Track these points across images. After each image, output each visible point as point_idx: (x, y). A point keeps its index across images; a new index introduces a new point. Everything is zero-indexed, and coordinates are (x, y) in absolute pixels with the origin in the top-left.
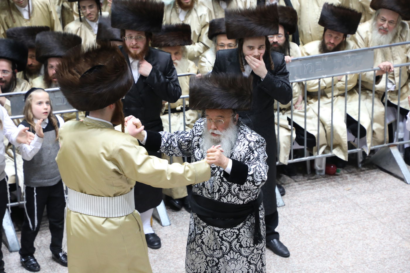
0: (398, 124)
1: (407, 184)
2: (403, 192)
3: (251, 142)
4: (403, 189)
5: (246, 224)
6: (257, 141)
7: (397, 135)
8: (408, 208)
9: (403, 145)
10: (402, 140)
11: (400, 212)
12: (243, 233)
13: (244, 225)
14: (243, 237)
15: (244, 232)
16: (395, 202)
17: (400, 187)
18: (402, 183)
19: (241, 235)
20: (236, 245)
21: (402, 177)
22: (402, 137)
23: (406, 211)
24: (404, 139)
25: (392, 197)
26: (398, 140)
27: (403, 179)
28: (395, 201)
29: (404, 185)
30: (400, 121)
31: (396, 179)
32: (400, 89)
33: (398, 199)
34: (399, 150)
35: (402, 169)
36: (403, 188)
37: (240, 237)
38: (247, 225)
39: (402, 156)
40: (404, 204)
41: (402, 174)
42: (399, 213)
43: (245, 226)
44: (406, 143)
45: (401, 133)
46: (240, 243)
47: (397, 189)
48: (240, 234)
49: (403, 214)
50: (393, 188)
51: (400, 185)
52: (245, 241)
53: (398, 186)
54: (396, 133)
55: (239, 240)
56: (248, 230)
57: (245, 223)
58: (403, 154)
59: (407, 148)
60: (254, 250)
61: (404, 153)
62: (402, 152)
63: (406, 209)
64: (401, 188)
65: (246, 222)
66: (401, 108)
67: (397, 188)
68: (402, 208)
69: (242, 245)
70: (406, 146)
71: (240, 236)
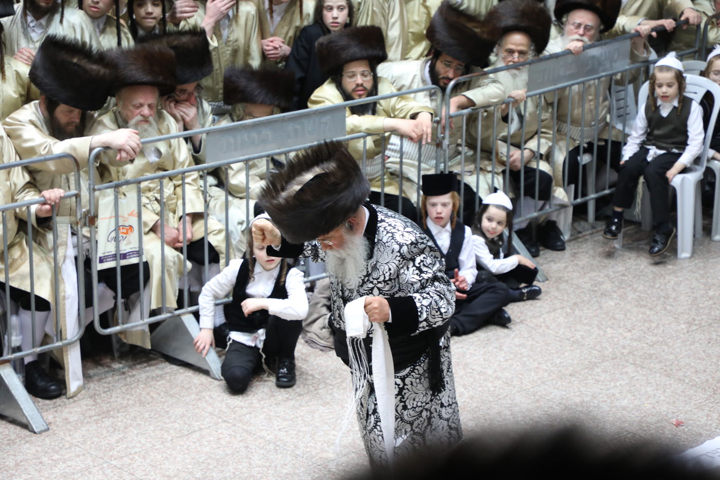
0: (8, 320)
1: (35, 433)
2: (28, 451)
3: (403, 245)
4: (28, 445)
5: (416, 371)
6: (412, 243)
7: (10, 341)
9: (22, 359)
10: (19, 349)
12: (409, 387)
13: (413, 371)
14: (410, 393)
15: (412, 384)
16: (14, 472)
17: (20, 441)
18: (25, 432)
19: (407, 389)
20: (398, 406)
21: (24, 421)
22: (18, 344)
24: (23, 348)
25: (7, 464)
26: (10, 351)
27: (26, 426)
28: (12, 470)
29: (28, 436)
30: (12, 314)
31: (12, 427)
32: (6, 249)
33: (17, 465)
34: (15, 369)
36: (27, 442)
37: (405, 394)
38: (417, 373)
39: (22, 380)
40: (30, 474)
41: (24, 415)
43: (413, 374)
44: (28, 355)
45: (16, 336)
46: (405, 402)
47: (16, 446)
48: (406, 387)
50: (9, 444)
51: (20, 437)
52: (412, 399)
53: (17, 440)
54: (6, 337)
55: (404, 398)
56: (418, 380)
57: (414, 369)
58: (23, 377)
59: (30, 364)
60: (422, 411)
61: (24, 374)
62: (20, 373)
64: (23, 442)
65: (416, 368)
66: (12, 288)
67: (14, 443)
69: (407, 406)
70: (27, 360)
71: (404, 391)
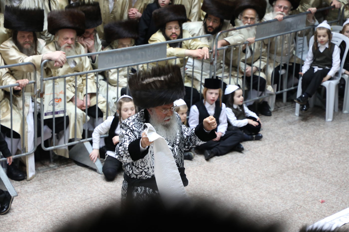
8: (11, 220)
11: (4, 224)
23: (10, 223)
35: (5, 184)
42: (3, 226)
49: (7, 226)
63: (10, 222)
68: (6, 221)
